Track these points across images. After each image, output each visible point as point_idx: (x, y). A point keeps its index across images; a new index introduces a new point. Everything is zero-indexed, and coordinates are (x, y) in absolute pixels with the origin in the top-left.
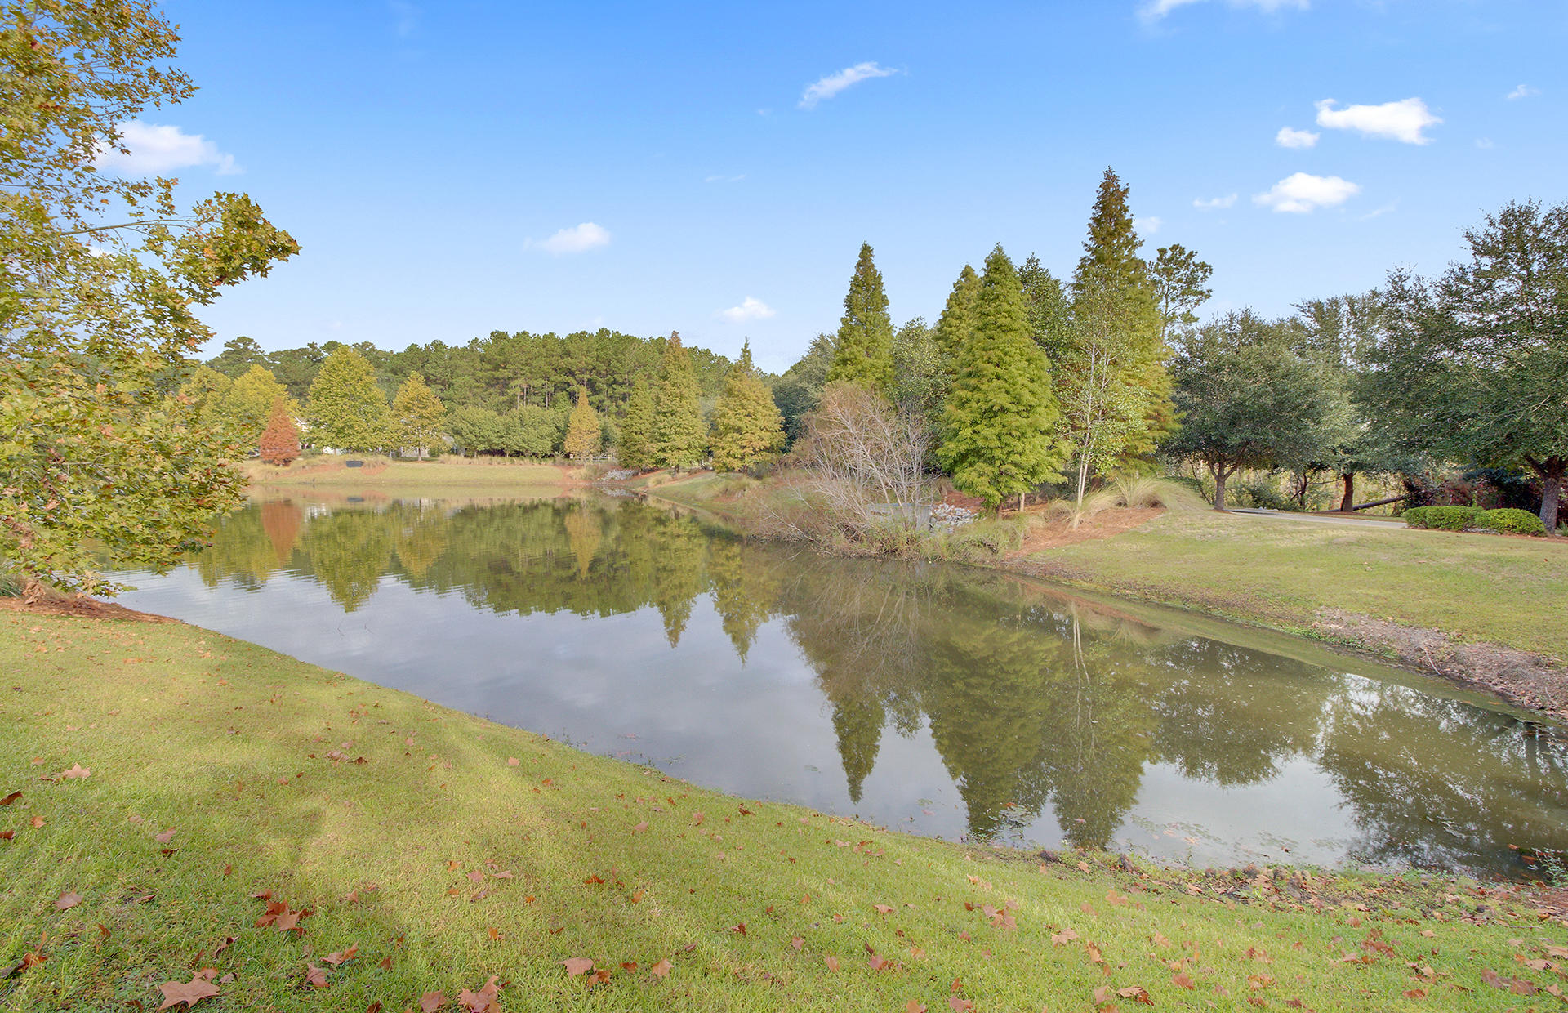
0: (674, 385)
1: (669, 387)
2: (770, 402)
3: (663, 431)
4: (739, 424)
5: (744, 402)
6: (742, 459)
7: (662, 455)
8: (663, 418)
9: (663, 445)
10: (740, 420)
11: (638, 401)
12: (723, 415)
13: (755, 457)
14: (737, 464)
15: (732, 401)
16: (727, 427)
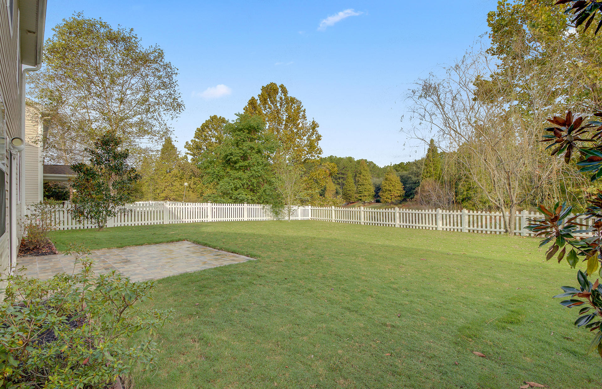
0: (363, 176)
1: (362, 176)
2: (399, 182)
3: (360, 190)
4: (390, 189)
5: (391, 182)
6: (391, 200)
7: (360, 198)
8: (360, 186)
9: (361, 195)
10: (390, 187)
11: (349, 180)
12: (385, 186)
13: (395, 199)
14: (390, 201)
15: (387, 182)
16: (386, 190)
